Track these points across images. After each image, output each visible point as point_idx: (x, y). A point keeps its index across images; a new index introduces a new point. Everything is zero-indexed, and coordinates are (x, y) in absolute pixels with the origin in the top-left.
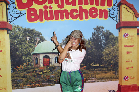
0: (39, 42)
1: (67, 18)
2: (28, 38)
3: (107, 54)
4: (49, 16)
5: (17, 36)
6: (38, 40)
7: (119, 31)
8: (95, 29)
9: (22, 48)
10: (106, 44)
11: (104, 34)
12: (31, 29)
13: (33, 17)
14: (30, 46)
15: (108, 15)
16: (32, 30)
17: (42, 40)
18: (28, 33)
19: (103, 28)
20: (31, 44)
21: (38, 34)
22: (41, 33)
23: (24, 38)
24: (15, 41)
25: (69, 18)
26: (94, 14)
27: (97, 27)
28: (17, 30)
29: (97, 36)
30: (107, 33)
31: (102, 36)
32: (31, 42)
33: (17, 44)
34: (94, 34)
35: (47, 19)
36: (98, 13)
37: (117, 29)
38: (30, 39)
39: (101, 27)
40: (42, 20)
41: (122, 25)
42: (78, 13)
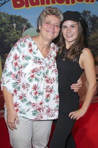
0: (26, 29)
2: (15, 25)
3: (94, 39)
5: (4, 24)
6: (25, 27)
9: (10, 36)
10: (92, 29)
11: (90, 19)
12: (17, 16)
13: (18, 3)
14: (17, 33)
16: (19, 17)
17: (29, 26)
18: (14, 20)
19: (90, 13)
20: (19, 31)
21: (25, 21)
23: (11, 25)
24: (2, 29)
25: (55, 3)
27: (84, 11)
28: (4, 17)
30: (94, 18)
31: (89, 20)
32: (18, 29)
33: (5, 32)
35: (33, 4)
38: (16, 26)
39: (88, 12)
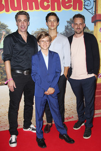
1: (37, 8)
4: (16, 6)
6: (4, 33)
7: (95, 25)
8: (68, 22)
15: (83, 6)
17: (8, 33)
21: (4, 27)
22: (7, 25)
26: (67, 5)
29: (71, 29)
34: (67, 28)
35: (14, 9)
36: (72, 3)
37: (92, 22)
40: (8, 10)
41: (97, 19)
42: (50, 4)
